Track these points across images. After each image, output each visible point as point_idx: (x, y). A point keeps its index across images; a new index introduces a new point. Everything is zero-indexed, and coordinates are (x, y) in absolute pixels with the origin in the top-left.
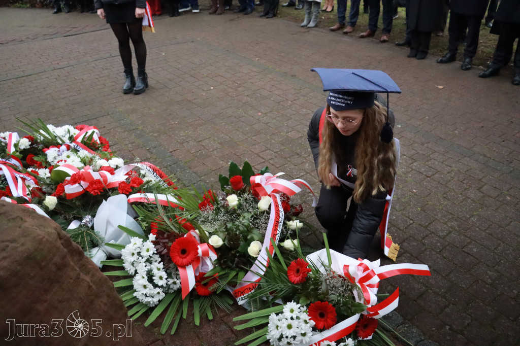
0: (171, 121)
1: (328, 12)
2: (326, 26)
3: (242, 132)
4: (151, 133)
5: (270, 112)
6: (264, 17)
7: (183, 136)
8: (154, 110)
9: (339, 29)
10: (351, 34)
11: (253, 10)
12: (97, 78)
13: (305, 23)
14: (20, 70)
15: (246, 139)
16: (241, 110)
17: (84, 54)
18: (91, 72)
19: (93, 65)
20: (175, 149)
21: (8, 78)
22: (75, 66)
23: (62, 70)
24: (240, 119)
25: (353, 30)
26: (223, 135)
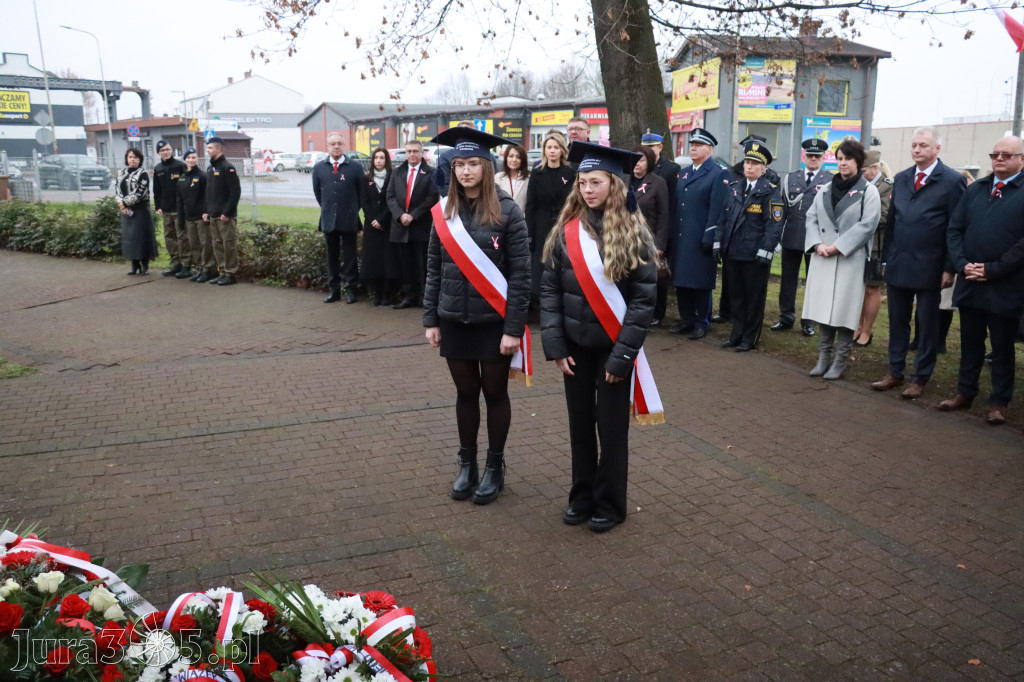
0: (554, 581)
1: (860, 345)
2: (862, 379)
3: (712, 631)
4: (509, 605)
5: (771, 584)
6: (729, 348)
7: (582, 625)
8: (517, 549)
9: (890, 387)
10: (920, 400)
11: (707, 331)
12: (399, 454)
13: (818, 369)
14: (254, 414)
15: (723, 651)
16: (705, 573)
17: (376, 394)
18: (389, 437)
19: (392, 422)
20: (563, 658)
21: (230, 429)
22: (356, 419)
23: (331, 423)
24: (705, 594)
25: (922, 393)
26: (670, 634)
